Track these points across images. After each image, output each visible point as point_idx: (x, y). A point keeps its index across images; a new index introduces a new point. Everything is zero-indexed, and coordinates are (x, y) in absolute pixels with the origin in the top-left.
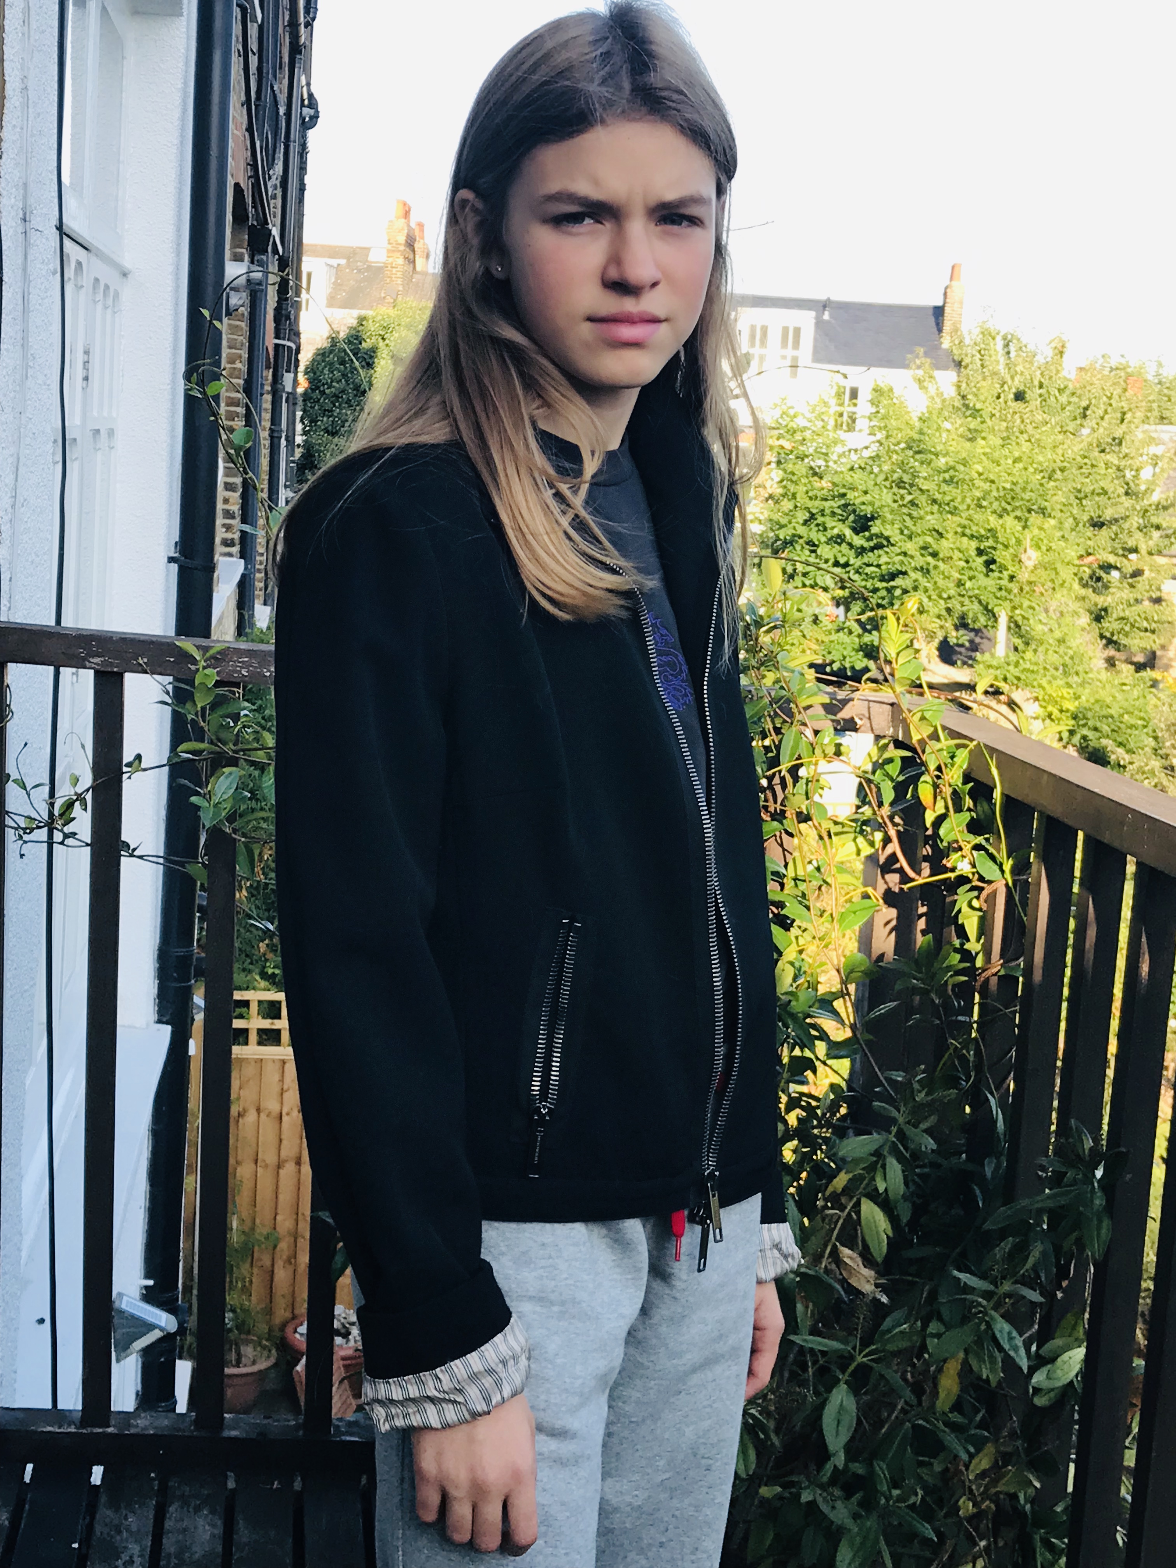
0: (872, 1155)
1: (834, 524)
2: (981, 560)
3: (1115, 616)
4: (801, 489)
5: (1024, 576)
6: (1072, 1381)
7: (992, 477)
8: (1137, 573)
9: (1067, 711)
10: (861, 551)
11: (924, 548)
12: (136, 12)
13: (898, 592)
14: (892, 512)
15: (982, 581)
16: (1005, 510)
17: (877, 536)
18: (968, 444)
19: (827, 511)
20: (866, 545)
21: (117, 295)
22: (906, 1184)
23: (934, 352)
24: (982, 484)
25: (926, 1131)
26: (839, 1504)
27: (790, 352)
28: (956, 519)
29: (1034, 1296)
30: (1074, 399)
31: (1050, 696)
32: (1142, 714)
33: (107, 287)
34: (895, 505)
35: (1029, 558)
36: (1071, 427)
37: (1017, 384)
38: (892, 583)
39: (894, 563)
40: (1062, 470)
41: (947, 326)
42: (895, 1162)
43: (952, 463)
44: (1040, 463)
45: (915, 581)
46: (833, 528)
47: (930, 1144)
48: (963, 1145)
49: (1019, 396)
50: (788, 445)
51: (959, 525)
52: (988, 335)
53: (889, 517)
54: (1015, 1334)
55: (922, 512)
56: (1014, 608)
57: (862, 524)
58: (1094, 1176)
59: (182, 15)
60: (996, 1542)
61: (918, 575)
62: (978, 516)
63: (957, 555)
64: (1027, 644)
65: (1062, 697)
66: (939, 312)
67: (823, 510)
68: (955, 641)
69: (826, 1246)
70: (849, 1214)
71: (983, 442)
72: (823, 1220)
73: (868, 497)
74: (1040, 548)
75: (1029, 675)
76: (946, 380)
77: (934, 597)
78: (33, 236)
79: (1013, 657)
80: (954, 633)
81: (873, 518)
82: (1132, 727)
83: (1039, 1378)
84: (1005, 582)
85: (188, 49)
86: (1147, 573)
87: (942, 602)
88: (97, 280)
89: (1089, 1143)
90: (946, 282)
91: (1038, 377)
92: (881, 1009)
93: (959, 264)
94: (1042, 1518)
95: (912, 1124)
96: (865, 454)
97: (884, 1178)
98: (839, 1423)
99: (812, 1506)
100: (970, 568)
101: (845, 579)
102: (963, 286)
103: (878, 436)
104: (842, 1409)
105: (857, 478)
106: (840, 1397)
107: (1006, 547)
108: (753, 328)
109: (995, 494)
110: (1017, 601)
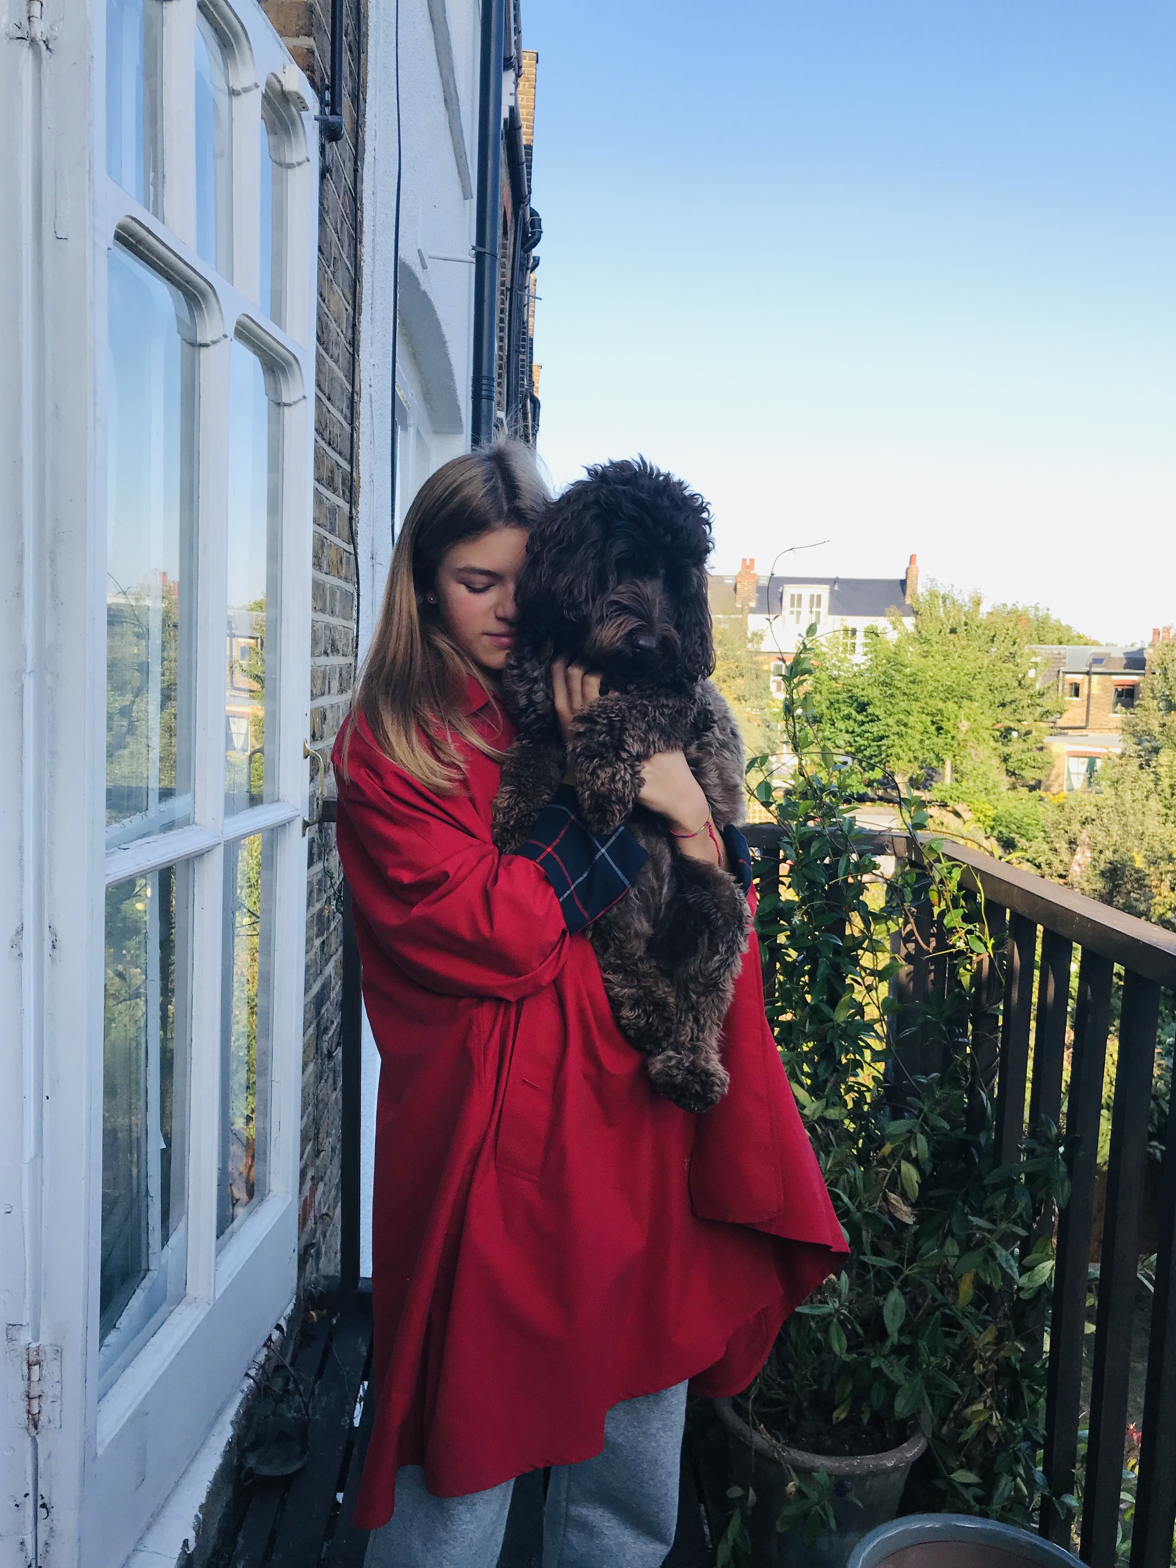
0: (907, 1132)
1: (845, 708)
2: (934, 728)
3: (1015, 759)
4: (825, 688)
5: (960, 737)
6: (1046, 1283)
7: (938, 678)
8: (1028, 733)
9: (989, 816)
10: (862, 724)
11: (898, 722)
12: (436, 432)
13: (884, 748)
14: (880, 700)
15: (935, 740)
16: (947, 698)
17: (871, 715)
18: (923, 660)
19: (841, 701)
20: (864, 720)
22: (929, 1149)
23: (901, 605)
24: (932, 682)
25: (940, 1115)
26: (895, 1367)
27: (815, 608)
28: (918, 703)
29: (1022, 1232)
30: (987, 632)
31: (978, 807)
32: (1035, 817)
34: (881, 697)
35: (964, 726)
36: (985, 647)
37: (952, 623)
38: (880, 743)
39: (881, 731)
40: (981, 673)
41: (909, 591)
42: (921, 1136)
43: (914, 671)
44: (967, 670)
45: (894, 741)
46: (844, 710)
47: (942, 1123)
48: (965, 1122)
49: (953, 631)
51: (921, 707)
52: (933, 595)
53: (878, 704)
54: (1010, 1257)
55: (897, 700)
56: (955, 756)
57: (862, 708)
58: (1058, 1151)
59: (461, 433)
60: (998, 1388)
61: (896, 738)
62: (931, 702)
63: (919, 725)
64: (963, 777)
65: (986, 808)
66: (903, 583)
67: (838, 700)
68: (919, 776)
69: (879, 1194)
70: (893, 1171)
71: (932, 658)
72: (876, 1174)
73: (865, 692)
74: (970, 720)
75: (964, 795)
76: (909, 622)
77: (906, 750)
78: (378, 567)
79: (956, 785)
80: (918, 772)
81: (868, 704)
82: (1029, 824)
83: (1023, 1281)
84: (949, 740)
86: (1034, 733)
87: (911, 753)
89: (1053, 1131)
90: (907, 565)
91: (964, 619)
92: (907, 1032)
93: (915, 556)
94: (1028, 1372)
95: (932, 1112)
96: (862, 667)
97: (916, 1147)
98: (894, 1314)
99: (878, 1370)
100: (927, 732)
101: (852, 741)
102: (918, 568)
103: (870, 656)
104: (896, 1304)
105: (858, 681)
106: (895, 1297)
107: (949, 720)
108: (793, 596)
109: (941, 688)
110: (957, 752)
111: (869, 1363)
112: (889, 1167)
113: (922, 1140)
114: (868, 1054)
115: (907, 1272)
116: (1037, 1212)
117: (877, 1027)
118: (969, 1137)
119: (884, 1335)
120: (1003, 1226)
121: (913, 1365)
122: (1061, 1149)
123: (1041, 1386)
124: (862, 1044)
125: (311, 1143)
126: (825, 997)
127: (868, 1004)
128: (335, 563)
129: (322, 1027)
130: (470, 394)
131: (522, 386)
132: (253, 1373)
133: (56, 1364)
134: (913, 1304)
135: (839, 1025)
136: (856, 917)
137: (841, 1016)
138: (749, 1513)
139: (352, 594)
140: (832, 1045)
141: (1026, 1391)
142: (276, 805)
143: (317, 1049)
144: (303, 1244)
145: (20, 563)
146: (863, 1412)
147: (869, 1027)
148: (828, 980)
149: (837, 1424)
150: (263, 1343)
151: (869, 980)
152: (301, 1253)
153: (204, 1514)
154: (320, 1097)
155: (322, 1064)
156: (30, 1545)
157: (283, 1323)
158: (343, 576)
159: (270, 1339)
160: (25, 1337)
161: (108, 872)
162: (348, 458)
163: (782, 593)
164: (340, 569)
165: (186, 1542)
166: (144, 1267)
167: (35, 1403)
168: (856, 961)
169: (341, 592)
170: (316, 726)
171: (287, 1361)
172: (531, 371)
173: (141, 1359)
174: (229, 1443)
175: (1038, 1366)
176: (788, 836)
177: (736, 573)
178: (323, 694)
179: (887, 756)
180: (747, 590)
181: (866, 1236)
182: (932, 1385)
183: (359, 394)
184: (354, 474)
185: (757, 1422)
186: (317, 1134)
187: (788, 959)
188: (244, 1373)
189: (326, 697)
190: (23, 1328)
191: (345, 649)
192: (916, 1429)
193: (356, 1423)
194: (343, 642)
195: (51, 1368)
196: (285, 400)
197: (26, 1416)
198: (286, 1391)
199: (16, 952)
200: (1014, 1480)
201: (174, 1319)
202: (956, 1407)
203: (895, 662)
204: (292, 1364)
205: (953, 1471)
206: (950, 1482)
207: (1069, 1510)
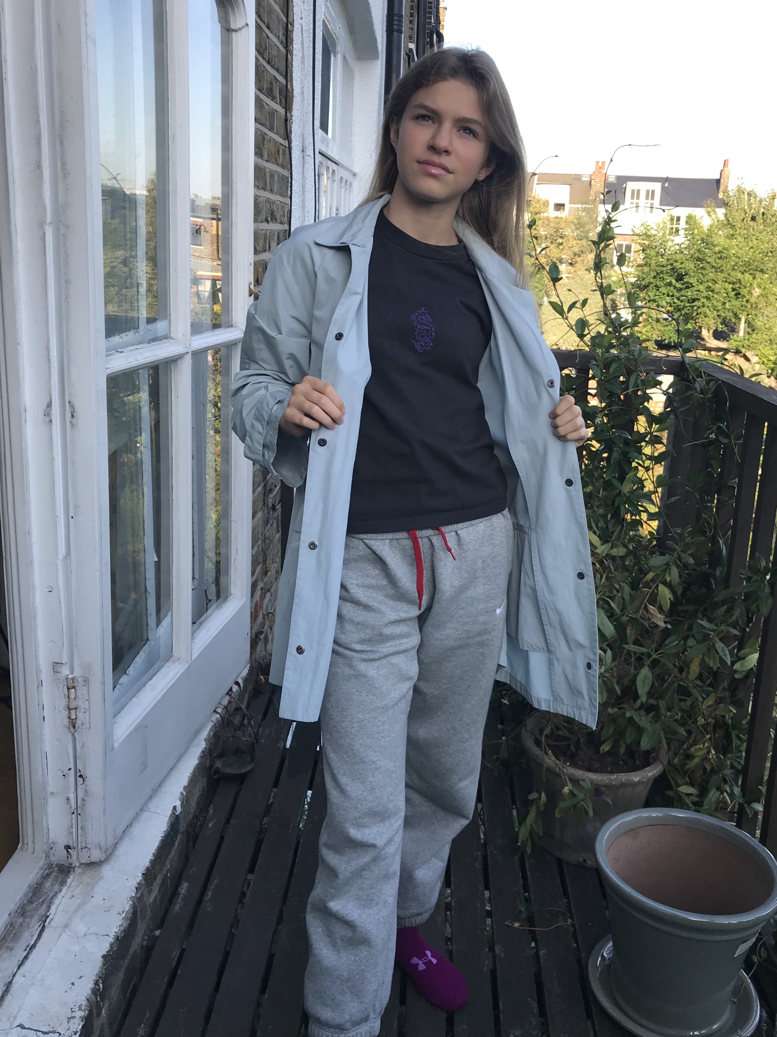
0: (665, 565)
1: (668, 277)
2: (733, 293)
4: (653, 262)
5: (753, 300)
6: (752, 669)
7: (739, 255)
9: (771, 360)
10: (680, 290)
11: (708, 288)
12: (359, 58)
13: (695, 308)
14: (694, 272)
15: (734, 302)
16: (745, 271)
17: (687, 283)
18: (729, 241)
19: (665, 272)
20: (681, 287)
21: (351, 185)
22: (680, 576)
23: (715, 198)
24: (735, 259)
25: (689, 555)
26: (643, 718)
27: (650, 201)
28: (723, 275)
29: (735, 632)
31: (764, 354)
33: (346, 181)
34: (695, 269)
35: (756, 292)
37: (753, 213)
38: (693, 304)
39: (693, 295)
40: (771, 252)
41: (722, 188)
42: (675, 568)
43: (721, 250)
44: (761, 249)
45: (703, 303)
46: (667, 279)
47: (691, 561)
48: (707, 561)
49: (753, 219)
50: (647, 243)
51: (724, 277)
52: (740, 191)
53: (692, 274)
54: (725, 648)
55: (707, 272)
56: (748, 315)
57: (680, 278)
58: (766, 578)
59: (379, 60)
60: (714, 735)
61: (704, 300)
62: (733, 273)
63: (723, 291)
64: (753, 330)
65: (769, 354)
66: (718, 181)
67: (662, 271)
68: (721, 329)
69: (641, 604)
70: (653, 590)
71: (735, 240)
72: (641, 593)
73: (683, 265)
74: (760, 287)
75: (754, 345)
76: (721, 212)
77: (712, 309)
78: (306, 157)
79: (747, 337)
80: (720, 326)
81: (686, 274)
83: (737, 666)
84: (744, 303)
85: (381, 74)
87: (715, 312)
88: (342, 178)
89: (763, 564)
90: (722, 168)
91: (762, 210)
92: (673, 499)
93: (728, 160)
94: (736, 726)
95: (684, 551)
96: (682, 246)
97: (670, 575)
98: (644, 683)
99: (631, 719)
100: (729, 297)
101: (672, 302)
102: (729, 170)
103: (689, 238)
104: (646, 677)
105: (678, 257)
106: (645, 672)
107: (745, 287)
108: (633, 191)
109: (741, 263)
110: (750, 311)
111: (625, 714)
112: (650, 588)
113: (675, 571)
114: (644, 516)
115: (654, 656)
116: (750, 620)
117: (653, 497)
118: (709, 571)
119: (636, 697)
120: (723, 627)
121: (657, 718)
122: (768, 577)
123: (744, 735)
124: (641, 508)
125: (261, 565)
126: (617, 475)
127: (646, 479)
128: (273, 153)
129: (268, 488)
130: (385, 28)
131: (430, 23)
132: (219, 710)
133: (85, 689)
134: (660, 678)
135: (625, 494)
136: (642, 419)
137: (626, 488)
138: (542, 809)
139: (287, 178)
140: (619, 507)
141: (734, 738)
142: (230, 329)
143: (264, 503)
144: (255, 631)
145: (39, 143)
146: (620, 746)
147: (648, 497)
148: (619, 463)
149: (603, 754)
150: (226, 692)
151: (647, 463)
152: (254, 637)
153: (186, 793)
154: (267, 536)
155: (268, 514)
156: (73, 801)
157: (240, 681)
158: (280, 163)
159: (231, 690)
160: (65, 671)
161: (108, 366)
162: (284, 74)
163: (625, 188)
164: (277, 158)
165: (175, 808)
166: (145, 637)
167: (73, 712)
168: (639, 451)
169: (279, 176)
170: (259, 274)
171: (243, 706)
172: (438, 12)
173: (142, 694)
174: (203, 752)
175: (744, 723)
176: (596, 361)
177: (591, 173)
178: (265, 251)
179: (697, 314)
180: (598, 186)
181: (630, 632)
182: (670, 732)
183: (292, 25)
184: (289, 87)
185: (548, 749)
186: (265, 561)
187: (594, 449)
188: (213, 710)
189: (267, 253)
190: (64, 666)
191: (282, 219)
192: (656, 759)
193: (288, 745)
194: (281, 213)
195: (82, 691)
196: (233, 27)
197: (67, 720)
198: (242, 724)
199: (47, 419)
200: (722, 793)
201: (164, 670)
202: (685, 747)
203: (707, 241)
204: (248, 707)
205: (679, 786)
206: (677, 792)
207: (756, 813)
